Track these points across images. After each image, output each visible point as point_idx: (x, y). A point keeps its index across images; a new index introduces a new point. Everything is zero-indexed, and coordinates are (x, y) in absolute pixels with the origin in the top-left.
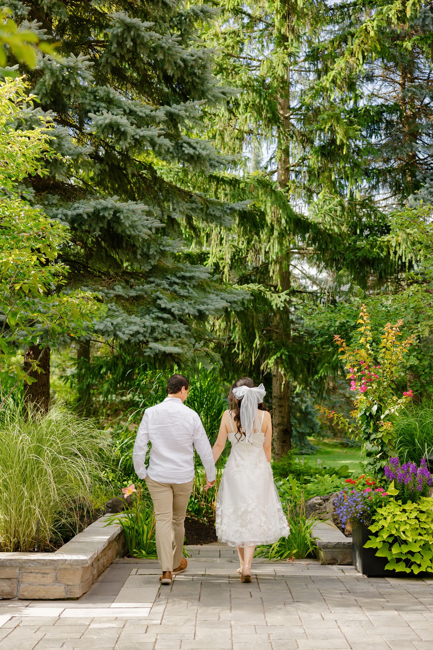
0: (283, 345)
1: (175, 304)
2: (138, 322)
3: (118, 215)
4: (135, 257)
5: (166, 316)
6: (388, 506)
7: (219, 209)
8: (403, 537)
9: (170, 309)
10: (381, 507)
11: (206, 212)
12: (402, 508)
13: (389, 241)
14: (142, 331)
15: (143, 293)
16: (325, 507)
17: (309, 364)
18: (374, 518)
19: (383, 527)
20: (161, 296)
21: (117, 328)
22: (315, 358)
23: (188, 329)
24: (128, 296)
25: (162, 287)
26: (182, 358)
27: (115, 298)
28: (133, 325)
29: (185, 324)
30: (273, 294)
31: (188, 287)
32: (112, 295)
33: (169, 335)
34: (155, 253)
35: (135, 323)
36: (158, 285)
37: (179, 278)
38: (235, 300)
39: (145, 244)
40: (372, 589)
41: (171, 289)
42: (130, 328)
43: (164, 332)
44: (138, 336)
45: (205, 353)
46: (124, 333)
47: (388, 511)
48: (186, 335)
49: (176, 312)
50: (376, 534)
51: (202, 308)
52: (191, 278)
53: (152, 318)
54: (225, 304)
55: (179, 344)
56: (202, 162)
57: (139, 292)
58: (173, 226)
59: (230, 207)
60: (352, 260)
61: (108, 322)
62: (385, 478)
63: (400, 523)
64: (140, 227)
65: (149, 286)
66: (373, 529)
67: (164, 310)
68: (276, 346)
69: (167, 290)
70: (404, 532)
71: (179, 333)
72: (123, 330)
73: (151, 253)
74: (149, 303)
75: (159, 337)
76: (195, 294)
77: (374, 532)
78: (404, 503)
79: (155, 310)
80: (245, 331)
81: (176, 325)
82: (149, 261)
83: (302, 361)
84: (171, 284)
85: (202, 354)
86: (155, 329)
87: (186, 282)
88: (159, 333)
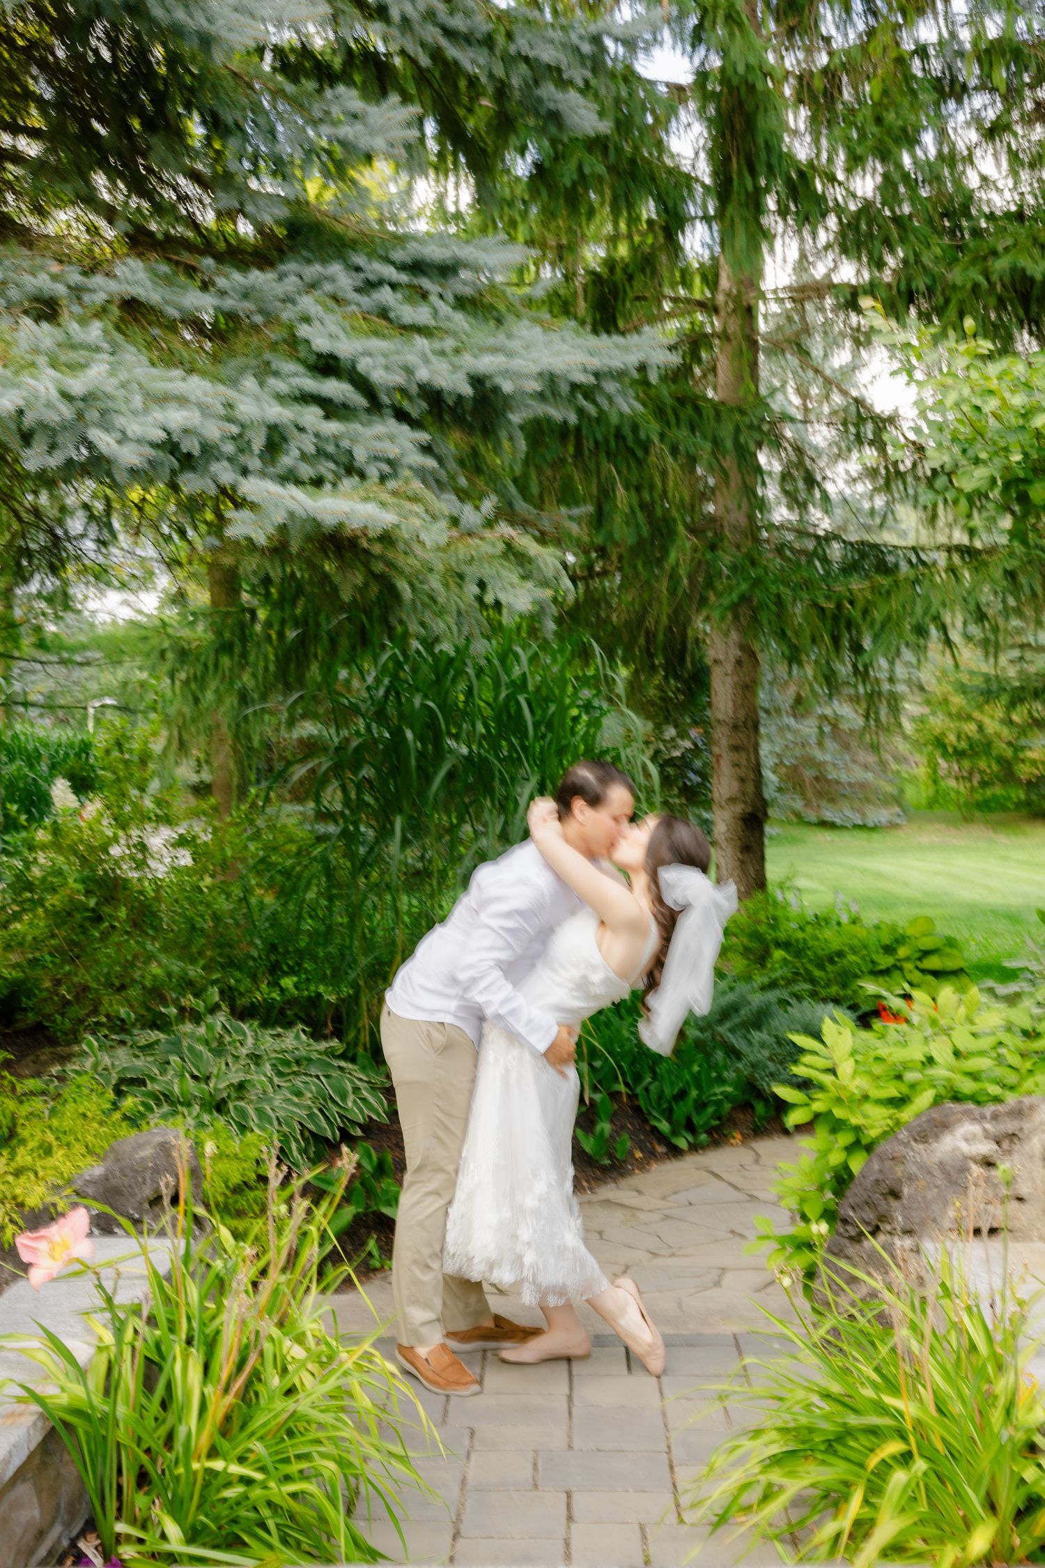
1: (376, 344)
2: (201, 397)
5: (334, 388)
9: (352, 362)
14: (213, 431)
15: (248, 306)
17: (836, 618)
20: (317, 314)
21: (93, 415)
22: (851, 603)
23: (427, 449)
24: (179, 310)
25: (328, 287)
26: (401, 560)
27: (115, 311)
28: (171, 405)
29: (417, 430)
31: (434, 299)
32: (100, 298)
33: (350, 466)
35: (182, 401)
37: (402, 267)
41: (365, 301)
42: (158, 415)
43: (329, 457)
45: (501, 546)
46: (123, 437)
48: (421, 473)
49: (378, 376)
51: (486, 364)
52: (446, 270)
53: (276, 394)
55: (389, 499)
57: (230, 303)
60: (976, 287)
61: (44, 385)
67: (327, 366)
69: (347, 302)
71: (389, 462)
72: (123, 421)
74: (273, 346)
75: (306, 471)
76: (460, 320)
79: (289, 367)
81: (381, 430)
83: (813, 611)
84: (371, 285)
85: (490, 550)
86: (285, 439)
87: (426, 283)
88: (304, 457)
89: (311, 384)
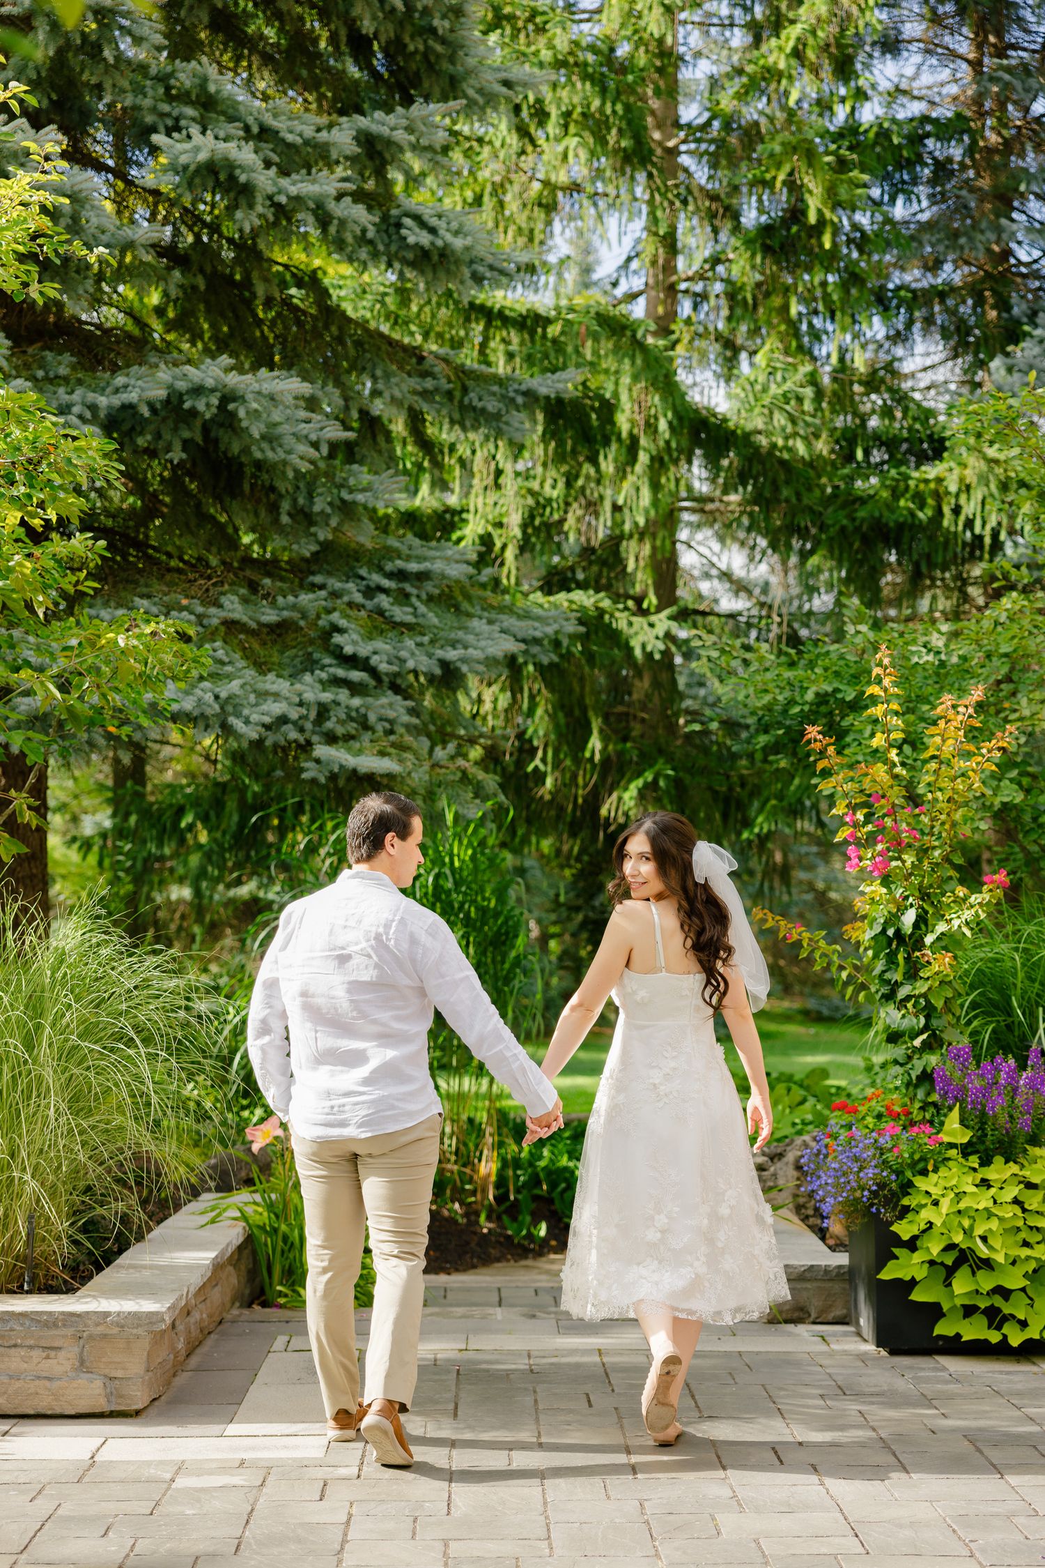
0: (661, 752)
1: (379, 644)
2: (285, 693)
3: (231, 407)
4: (276, 521)
5: (356, 675)
6: (943, 1171)
7: (494, 394)
8: (983, 1251)
9: (367, 659)
10: (924, 1173)
11: (461, 402)
12: (979, 1176)
13: (939, 480)
14: (294, 714)
15: (296, 616)
16: (775, 1175)
17: (727, 800)
18: (905, 1201)
19: (930, 1225)
20: (343, 623)
21: (230, 709)
22: (743, 785)
23: (413, 712)
24: (259, 623)
25: (346, 599)
27: (223, 629)
28: (270, 700)
29: (405, 699)
30: (634, 619)
31: (414, 600)
32: (215, 622)
33: (365, 726)
34: (328, 510)
35: (276, 696)
36: (335, 595)
37: (390, 576)
38: (538, 634)
39: (302, 485)
40: (902, 1385)
41: (369, 604)
42: (265, 707)
43: (352, 719)
44: (285, 728)
45: (459, 775)
46: (247, 722)
47: (942, 1183)
48: (408, 727)
49: (384, 667)
50: (912, 1245)
51: (452, 655)
52: (423, 576)
53: (321, 681)
54: (511, 646)
55: (392, 751)
56: (453, 267)
57: (286, 614)
58: (374, 437)
59: (523, 387)
60: (843, 529)
61: (205, 692)
62: (935, 1097)
63: (972, 1214)
64: (289, 441)
65: (311, 596)
66: (904, 1229)
67: (352, 661)
68: (642, 755)
69: (360, 607)
70: (984, 1239)
71: (391, 722)
72: (246, 712)
73: (317, 508)
74: (311, 642)
75: (340, 731)
76: (432, 617)
77: (906, 1237)
78: (986, 1162)
79: (327, 661)
80: (561, 715)
81: (384, 700)
82: (313, 530)
83: (709, 794)
84: (370, 592)
85: (451, 777)
86: (328, 711)
87: (408, 588)
88: (339, 721)
89: (341, 673)
